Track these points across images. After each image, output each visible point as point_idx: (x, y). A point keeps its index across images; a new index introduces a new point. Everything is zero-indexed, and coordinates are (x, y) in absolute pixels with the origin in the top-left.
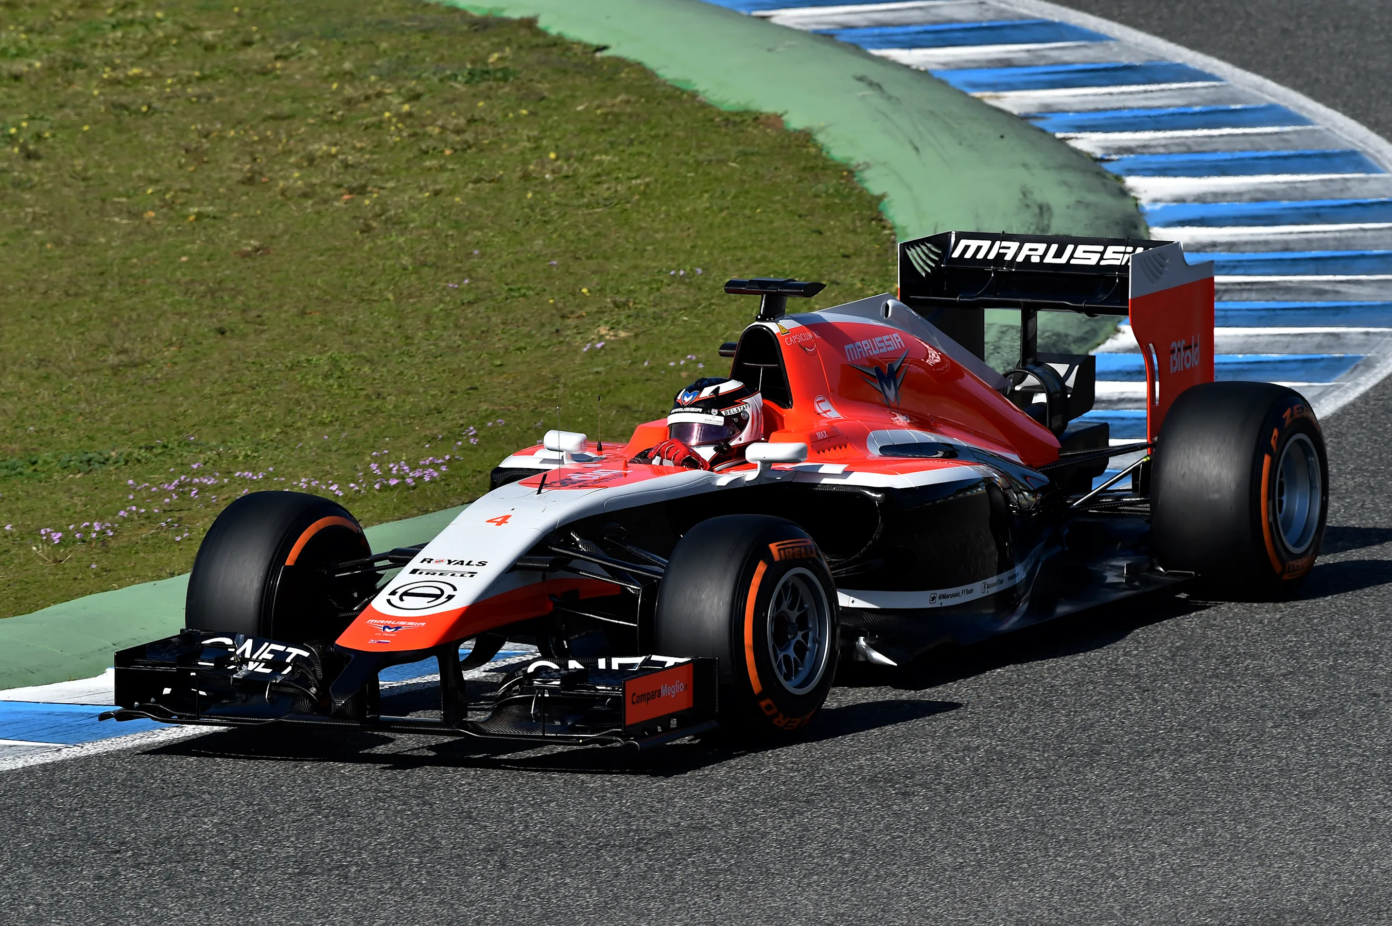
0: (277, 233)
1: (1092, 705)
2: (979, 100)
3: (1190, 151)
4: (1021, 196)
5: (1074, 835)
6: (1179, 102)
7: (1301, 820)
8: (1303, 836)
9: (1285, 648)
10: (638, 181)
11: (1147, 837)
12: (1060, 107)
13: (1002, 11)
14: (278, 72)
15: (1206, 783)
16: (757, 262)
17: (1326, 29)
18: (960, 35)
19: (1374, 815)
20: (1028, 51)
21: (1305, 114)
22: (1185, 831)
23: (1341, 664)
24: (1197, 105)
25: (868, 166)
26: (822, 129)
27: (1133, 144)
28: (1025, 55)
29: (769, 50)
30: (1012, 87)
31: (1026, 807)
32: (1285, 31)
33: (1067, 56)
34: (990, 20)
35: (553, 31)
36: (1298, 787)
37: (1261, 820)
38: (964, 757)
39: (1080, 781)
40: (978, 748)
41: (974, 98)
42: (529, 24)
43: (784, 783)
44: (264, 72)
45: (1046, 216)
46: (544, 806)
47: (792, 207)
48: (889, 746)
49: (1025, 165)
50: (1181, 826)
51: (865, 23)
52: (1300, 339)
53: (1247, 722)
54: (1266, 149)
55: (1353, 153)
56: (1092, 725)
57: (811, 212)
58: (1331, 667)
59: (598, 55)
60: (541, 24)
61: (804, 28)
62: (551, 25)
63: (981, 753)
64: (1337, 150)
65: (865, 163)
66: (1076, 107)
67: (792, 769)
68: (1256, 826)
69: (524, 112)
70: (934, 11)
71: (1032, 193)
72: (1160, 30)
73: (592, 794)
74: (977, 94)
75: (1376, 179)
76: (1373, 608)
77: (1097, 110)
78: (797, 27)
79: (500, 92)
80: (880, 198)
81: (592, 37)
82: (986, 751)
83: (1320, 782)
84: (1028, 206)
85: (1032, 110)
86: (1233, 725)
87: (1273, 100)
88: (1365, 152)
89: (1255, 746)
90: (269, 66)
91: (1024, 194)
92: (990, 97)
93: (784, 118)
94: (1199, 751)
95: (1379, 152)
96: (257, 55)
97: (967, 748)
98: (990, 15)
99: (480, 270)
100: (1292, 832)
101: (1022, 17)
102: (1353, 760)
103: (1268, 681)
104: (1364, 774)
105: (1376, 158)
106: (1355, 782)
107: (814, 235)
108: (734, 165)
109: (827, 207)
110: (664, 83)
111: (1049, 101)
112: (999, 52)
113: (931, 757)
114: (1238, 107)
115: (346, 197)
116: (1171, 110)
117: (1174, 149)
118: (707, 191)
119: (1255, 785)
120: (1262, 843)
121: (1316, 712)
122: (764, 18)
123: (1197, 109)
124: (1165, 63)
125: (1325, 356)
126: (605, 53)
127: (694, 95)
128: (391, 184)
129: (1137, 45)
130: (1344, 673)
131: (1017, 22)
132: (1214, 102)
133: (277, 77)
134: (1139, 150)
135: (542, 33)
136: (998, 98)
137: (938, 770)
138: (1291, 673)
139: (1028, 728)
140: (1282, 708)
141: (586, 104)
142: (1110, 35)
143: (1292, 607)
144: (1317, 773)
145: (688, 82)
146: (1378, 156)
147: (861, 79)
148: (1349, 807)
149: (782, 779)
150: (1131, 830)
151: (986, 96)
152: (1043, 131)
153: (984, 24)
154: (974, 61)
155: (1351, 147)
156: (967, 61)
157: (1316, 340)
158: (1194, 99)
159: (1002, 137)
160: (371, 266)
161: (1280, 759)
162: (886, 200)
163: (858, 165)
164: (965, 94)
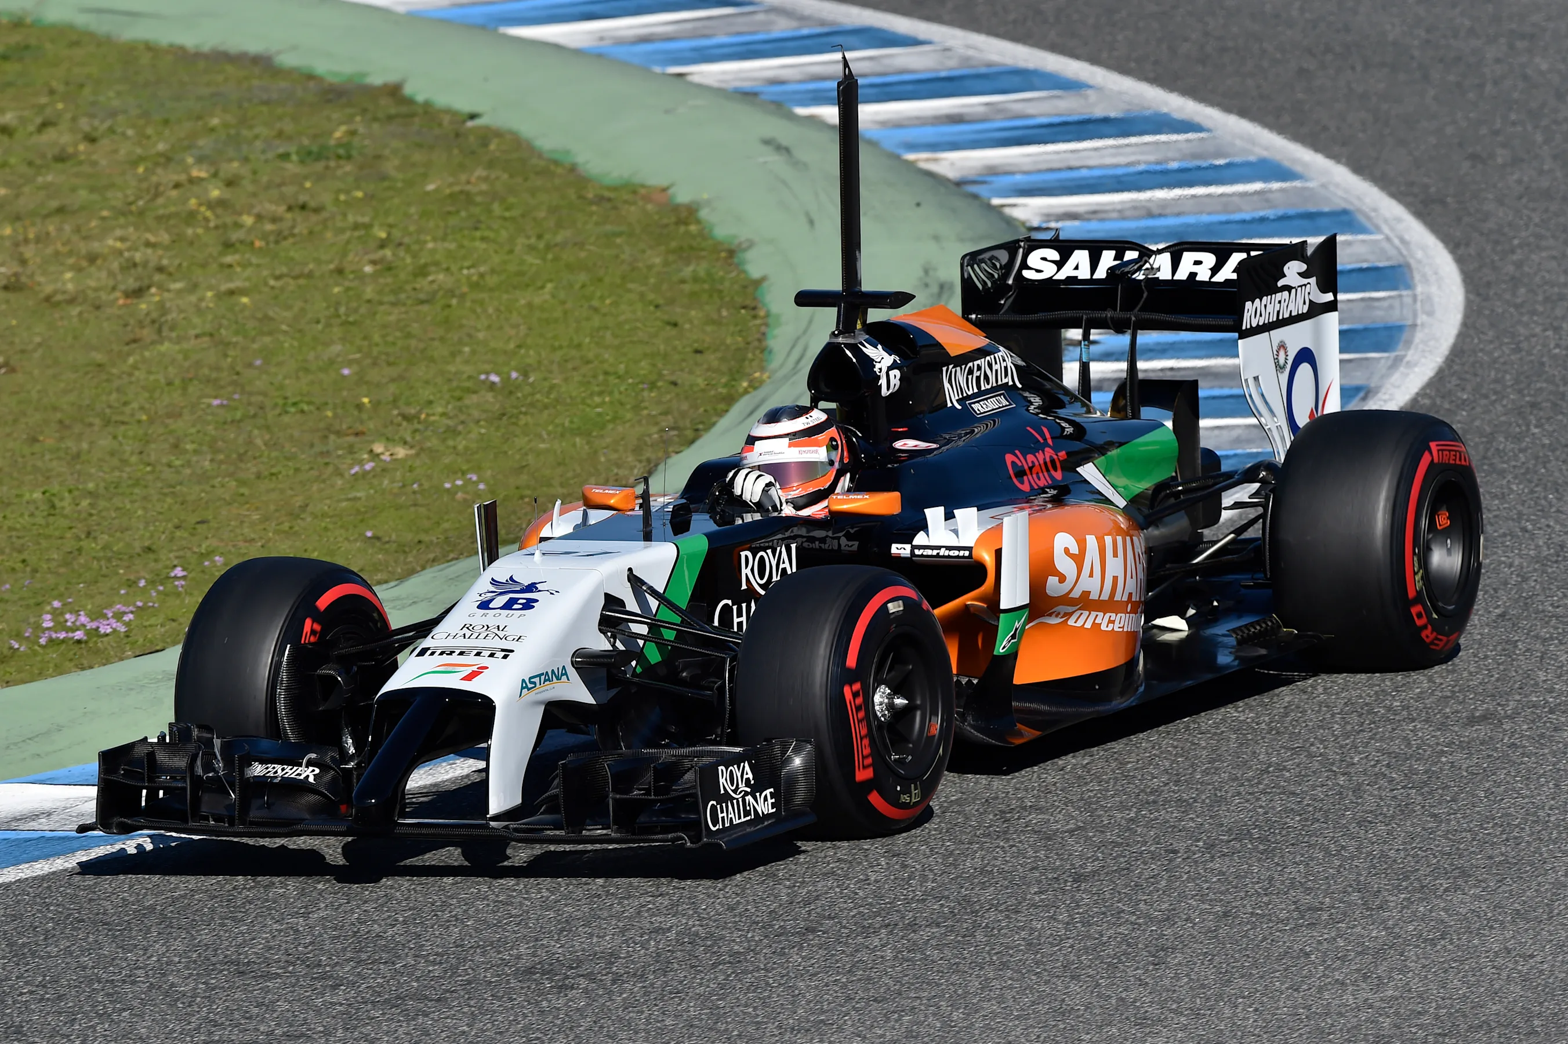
0: (30, 347)
1: (825, 874)
2: (911, 164)
3: (1150, 215)
4: (921, 273)
5: (751, 1029)
6: (1152, 158)
7: (1033, 1003)
8: (1030, 1022)
9: (1082, 799)
10: (472, 271)
11: (840, 1029)
12: (1008, 169)
13: (968, 59)
14: (82, 157)
15: (933, 961)
16: (588, 362)
17: (1353, 68)
18: (910, 87)
19: (1124, 995)
20: (987, 104)
21: (1298, 169)
22: (888, 1020)
23: (1144, 816)
24: (1174, 160)
25: (751, 244)
26: (708, 202)
27: (1081, 210)
28: (982, 109)
29: (667, 112)
30: (955, 146)
31: (703, 1000)
32: (1302, 72)
33: (1030, 109)
34: (951, 69)
35: (420, 98)
36: (1043, 963)
37: (985, 1005)
38: (648, 941)
39: (781, 965)
40: (669, 929)
41: (907, 162)
42: (394, 91)
43: (417, 980)
44: (61, 158)
45: (945, 296)
46: (115, 1017)
47: (651, 296)
48: (562, 930)
49: (936, 238)
50: (885, 1015)
51: (798, 77)
52: (1216, 432)
53: (1007, 888)
54: (1240, 210)
55: (1345, 212)
56: (817, 898)
57: (672, 302)
58: (1131, 820)
59: (470, 124)
60: (408, 90)
61: (723, 85)
62: (418, 90)
63: (672, 935)
64: (1326, 209)
65: (748, 240)
66: (1026, 168)
67: (434, 963)
68: (977, 1011)
69: (359, 194)
70: (887, 61)
71: (935, 269)
72: (1151, 75)
73: (178, 999)
74: (911, 157)
75: (1363, 241)
76: (1204, 748)
77: (1051, 170)
78: (716, 84)
79: (339, 172)
80: (758, 283)
81: (463, 104)
82: (677, 934)
83: (1072, 957)
84: (926, 285)
85: (970, 174)
86: (989, 893)
87: (1265, 154)
88: (1359, 211)
89: (1007, 917)
90: (70, 150)
91: (926, 272)
92: (927, 160)
93: (671, 191)
94: (938, 925)
95: (1375, 210)
96: (60, 137)
97: (657, 931)
98: (952, 63)
99: (258, 383)
100: (1018, 1018)
101: (989, 65)
102: (1121, 930)
103: (1049, 839)
104: (1129, 945)
105: (1369, 218)
106: (1114, 957)
107: (668, 328)
108: (592, 248)
109: (693, 294)
110: (540, 156)
111: (996, 162)
112: (954, 107)
113: (607, 944)
114: (1221, 162)
115: (121, 302)
116: (1142, 167)
117: (1128, 213)
118: (551, 281)
119: (992, 963)
120: (976, 1032)
121: (1094, 873)
122: (680, 75)
123: (1174, 165)
124: (1147, 113)
125: (1239, 451)
126: (477, 122)
127: (573, 169)
128: (178, 285)
129: (1120, 93)
130: (1145, 826)
131: (983, 70)
132: (1195, 156)
133: (81, 163)
134: (1087, 216)
135: (410, 101)
136: (936, 160)
137: (612, 957)
138: (1079, 828)
139: (738, 903)
140: (1055, 870)
141: (439, 182)
142: (1091, 82)
143: (1106, 751)
144: (1072, 946)
145: (567, 152)
146: (1373, 214)
147: (767, 142)
148: (1098, 985)
149: (418, 973)
150: (822, 1021)
151: (920, 158)
152: (975, 197)
153: (943, 74)
154: (918, 118)
155: (1343, 205)
156: (910, 119)
157: (1235, 433)
158: (1170, 154)
159: (918, 205)
160: (131, 383)
161: (1033, 930)
162: (765, 284)
163: (740, 244)
164: (898, 157)
